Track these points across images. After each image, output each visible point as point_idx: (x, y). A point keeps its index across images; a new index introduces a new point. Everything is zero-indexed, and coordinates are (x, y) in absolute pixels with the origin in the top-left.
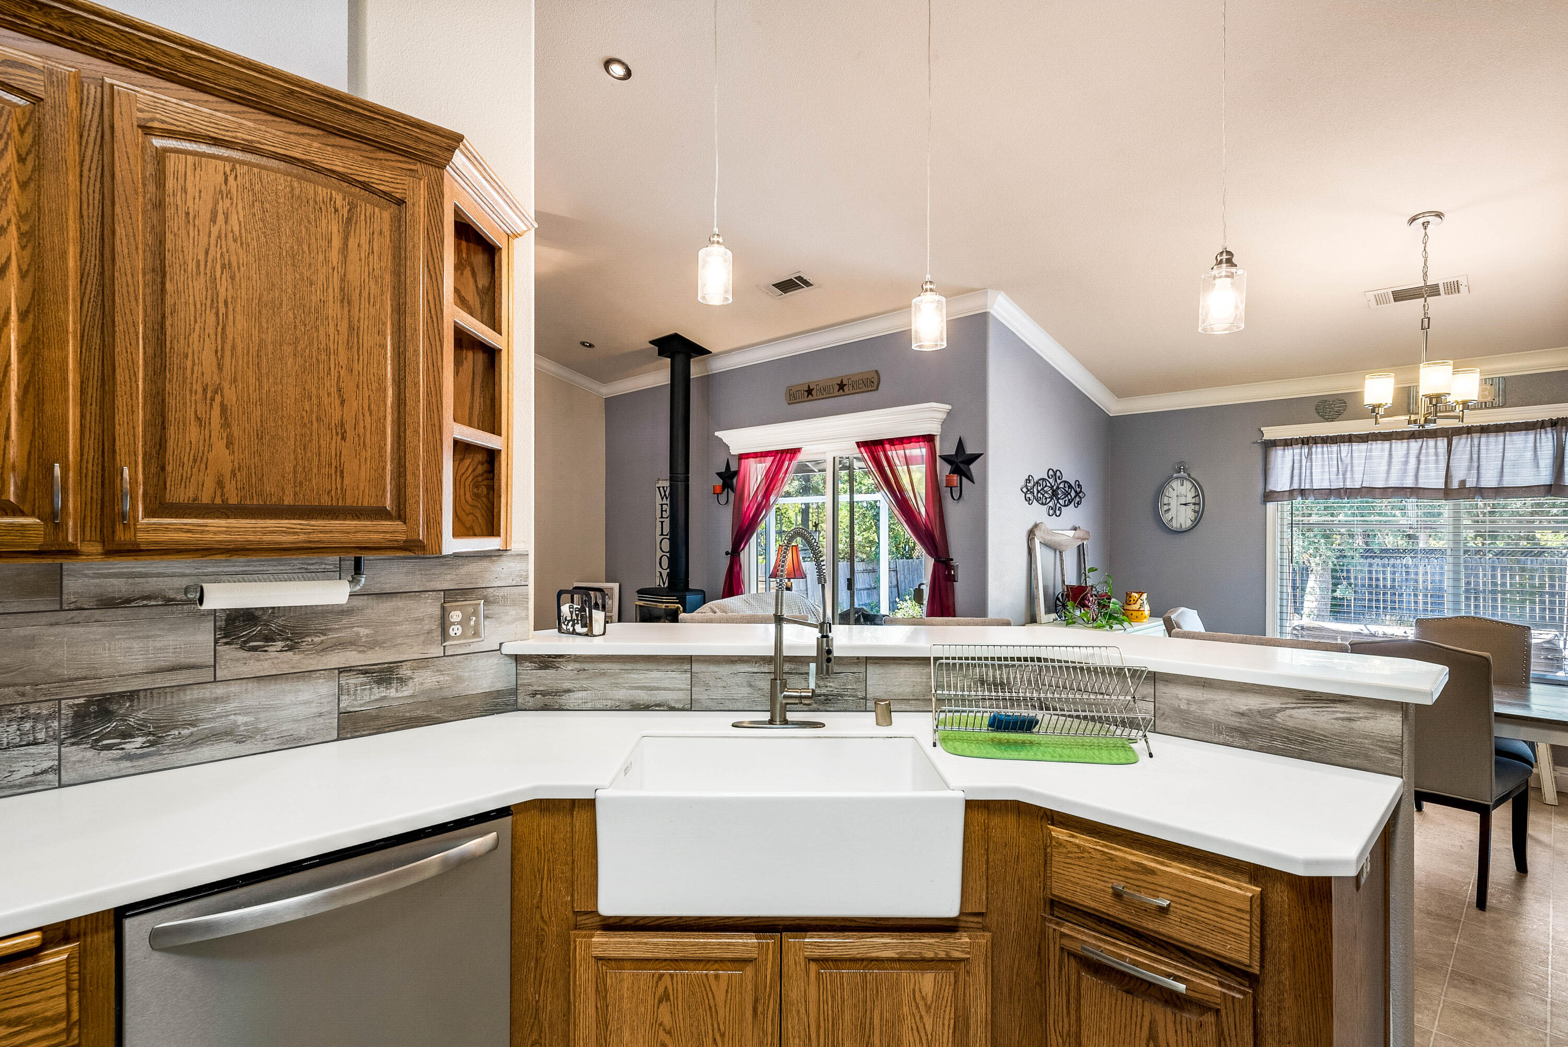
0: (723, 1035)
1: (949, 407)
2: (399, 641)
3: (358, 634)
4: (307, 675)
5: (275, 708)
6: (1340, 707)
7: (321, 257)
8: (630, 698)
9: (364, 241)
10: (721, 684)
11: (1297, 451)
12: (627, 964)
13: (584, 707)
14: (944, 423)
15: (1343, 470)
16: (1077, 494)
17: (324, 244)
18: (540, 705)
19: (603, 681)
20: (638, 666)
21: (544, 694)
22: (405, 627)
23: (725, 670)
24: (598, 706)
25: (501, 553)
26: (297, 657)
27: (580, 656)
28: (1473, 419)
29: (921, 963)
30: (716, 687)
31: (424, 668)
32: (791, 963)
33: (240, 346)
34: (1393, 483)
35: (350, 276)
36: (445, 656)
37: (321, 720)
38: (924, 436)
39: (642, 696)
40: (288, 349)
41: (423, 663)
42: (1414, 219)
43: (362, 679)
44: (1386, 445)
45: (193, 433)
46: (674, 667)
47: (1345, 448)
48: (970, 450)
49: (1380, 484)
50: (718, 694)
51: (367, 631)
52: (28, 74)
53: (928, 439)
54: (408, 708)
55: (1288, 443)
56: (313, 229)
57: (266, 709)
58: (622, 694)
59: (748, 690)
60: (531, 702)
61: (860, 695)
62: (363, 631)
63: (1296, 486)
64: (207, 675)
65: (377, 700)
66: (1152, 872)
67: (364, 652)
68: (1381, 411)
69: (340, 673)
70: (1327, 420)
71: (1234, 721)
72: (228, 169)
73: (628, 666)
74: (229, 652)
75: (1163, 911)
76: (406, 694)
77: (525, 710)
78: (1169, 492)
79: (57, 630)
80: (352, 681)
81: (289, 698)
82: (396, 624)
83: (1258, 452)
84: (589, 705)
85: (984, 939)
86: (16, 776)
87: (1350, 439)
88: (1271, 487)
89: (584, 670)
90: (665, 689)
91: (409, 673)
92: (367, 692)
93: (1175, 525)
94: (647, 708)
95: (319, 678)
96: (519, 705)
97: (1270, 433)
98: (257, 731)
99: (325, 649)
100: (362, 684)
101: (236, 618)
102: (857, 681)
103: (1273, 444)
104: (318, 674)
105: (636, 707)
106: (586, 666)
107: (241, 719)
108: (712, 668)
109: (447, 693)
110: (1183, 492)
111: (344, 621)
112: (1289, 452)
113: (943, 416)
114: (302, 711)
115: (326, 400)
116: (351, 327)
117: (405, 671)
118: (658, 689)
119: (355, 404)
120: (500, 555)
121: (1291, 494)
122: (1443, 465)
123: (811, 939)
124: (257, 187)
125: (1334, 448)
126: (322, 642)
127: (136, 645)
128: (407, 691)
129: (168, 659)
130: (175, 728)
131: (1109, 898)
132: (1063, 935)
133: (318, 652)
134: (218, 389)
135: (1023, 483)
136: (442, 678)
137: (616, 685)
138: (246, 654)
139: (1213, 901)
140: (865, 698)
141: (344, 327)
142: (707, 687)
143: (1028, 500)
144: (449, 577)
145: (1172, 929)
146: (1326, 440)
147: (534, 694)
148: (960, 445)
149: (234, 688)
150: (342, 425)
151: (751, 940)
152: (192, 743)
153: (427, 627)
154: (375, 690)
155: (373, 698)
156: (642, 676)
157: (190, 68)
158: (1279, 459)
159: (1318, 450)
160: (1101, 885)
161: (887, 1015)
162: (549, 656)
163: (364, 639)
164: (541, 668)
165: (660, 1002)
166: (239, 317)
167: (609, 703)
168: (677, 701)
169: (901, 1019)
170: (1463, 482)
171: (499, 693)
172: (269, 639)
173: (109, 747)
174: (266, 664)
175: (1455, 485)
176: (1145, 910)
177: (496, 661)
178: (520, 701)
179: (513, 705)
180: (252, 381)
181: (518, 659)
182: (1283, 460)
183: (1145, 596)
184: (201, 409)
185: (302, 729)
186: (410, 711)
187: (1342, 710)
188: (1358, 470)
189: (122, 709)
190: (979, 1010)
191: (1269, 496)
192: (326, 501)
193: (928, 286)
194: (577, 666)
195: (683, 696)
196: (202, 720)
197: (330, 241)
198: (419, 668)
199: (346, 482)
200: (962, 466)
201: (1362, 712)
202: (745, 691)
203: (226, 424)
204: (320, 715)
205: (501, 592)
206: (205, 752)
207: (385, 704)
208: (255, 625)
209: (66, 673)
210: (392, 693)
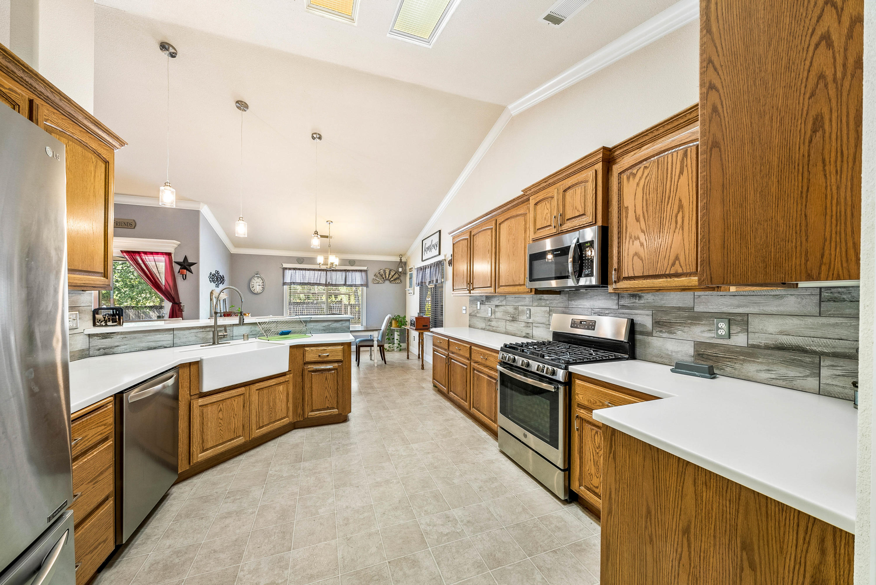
0: (236, 415)
1: (179, 243)
6: (341, 322)
8: (147, 346)
9: (99, 175)
10: (185, 337)
11: (292, 271)
12: (209, 405)
13: (125, 351)
14: (176, 249)
15: (304, 277)
16: (223, 280)
17: (90, 174)
18: (102, 353)
19: (136, 340)
20: (151, 334)
21: (104, 349)
23: (187, 332)
24: (133, 350)
27: (124, 332)
28: (337, 268)
29: (280, 384)
30: (183, 338)
32: (253, 392)
34: (315, 282)
38: (165, 253)
39: (153, 344)
42: (327, 222)
44: (313, 272)
46: (166, 333)
47: (304, 271)
48: (190, 261)
49: (312, 282)
50: (184, 340)
52: (15, 95)
53: (169, 254)
55: (290, 269)
58: (144, 345)
59: (195, 338)
60: (97, 353)
61: (231, 335)
63: (292, 281)
66: (326, 350)
68: (321, 264)
70: (300, 264)
71: (323, 328)
72: (67, 142)
73: (147, 334)
75: (328, 356)
77: (94, 356)
78: (253, 281)
83: (281, 270)
84: (128, 351)
85: (291, 375)
87: (305, 269)
88: (285, 281)
89: (126, 337)
90: (162, 341)
93: (255, 292)
94: (155, 348)
96: (90, 355)
97: (285, 265)
102: (230, 331)
103: (286, 269)
105: (150, 349)
106: (126, 336)
108: (182, 332)
110: (258, 281)
112: (290, 271)
113: (176, 246)
118: (160, 341)
121: (291, 283)
122: (325, 278)
123: (257, 385)
124: (74, 150)
125: (302, 271)
131: (318, 357)
132: (308, 368)
135: (209, 275)
137: (141, 342)
139: (336, 351)
140: (233, 336)
142: (180, 338)
143: (210, 281)
145: (330, 358)
146: (299, 269)
147: (99, 349)
148: (186, 258)
151: (243, 389)
156: (153, 337)
158: (287, 273)
159: (297, 271)
160: (316, 356)
161: (273, 398)
162: (108, 333)
164: (103, 339)
165: (219, 412)
167: (138, 349)
168: (167, 344)
169: (276, 398)
170: (329, 282)
171: (83, 350)
175: (328, 283)
176: (325, 357)
177: (81, 337)
178: (91, 353)
179: (88, 355)
181: (90, 336)
182: (288, 273)
183: (250, 314)
187: (341, 323)
188: (307, 278)
190: (291, 391)
191: (284, 284)
193: (242, 219)
194: (122, 336)
195: (170, 342)
200: (187, 267)
201: (344, 322)
202: (194, 338)
205: (83, 309)
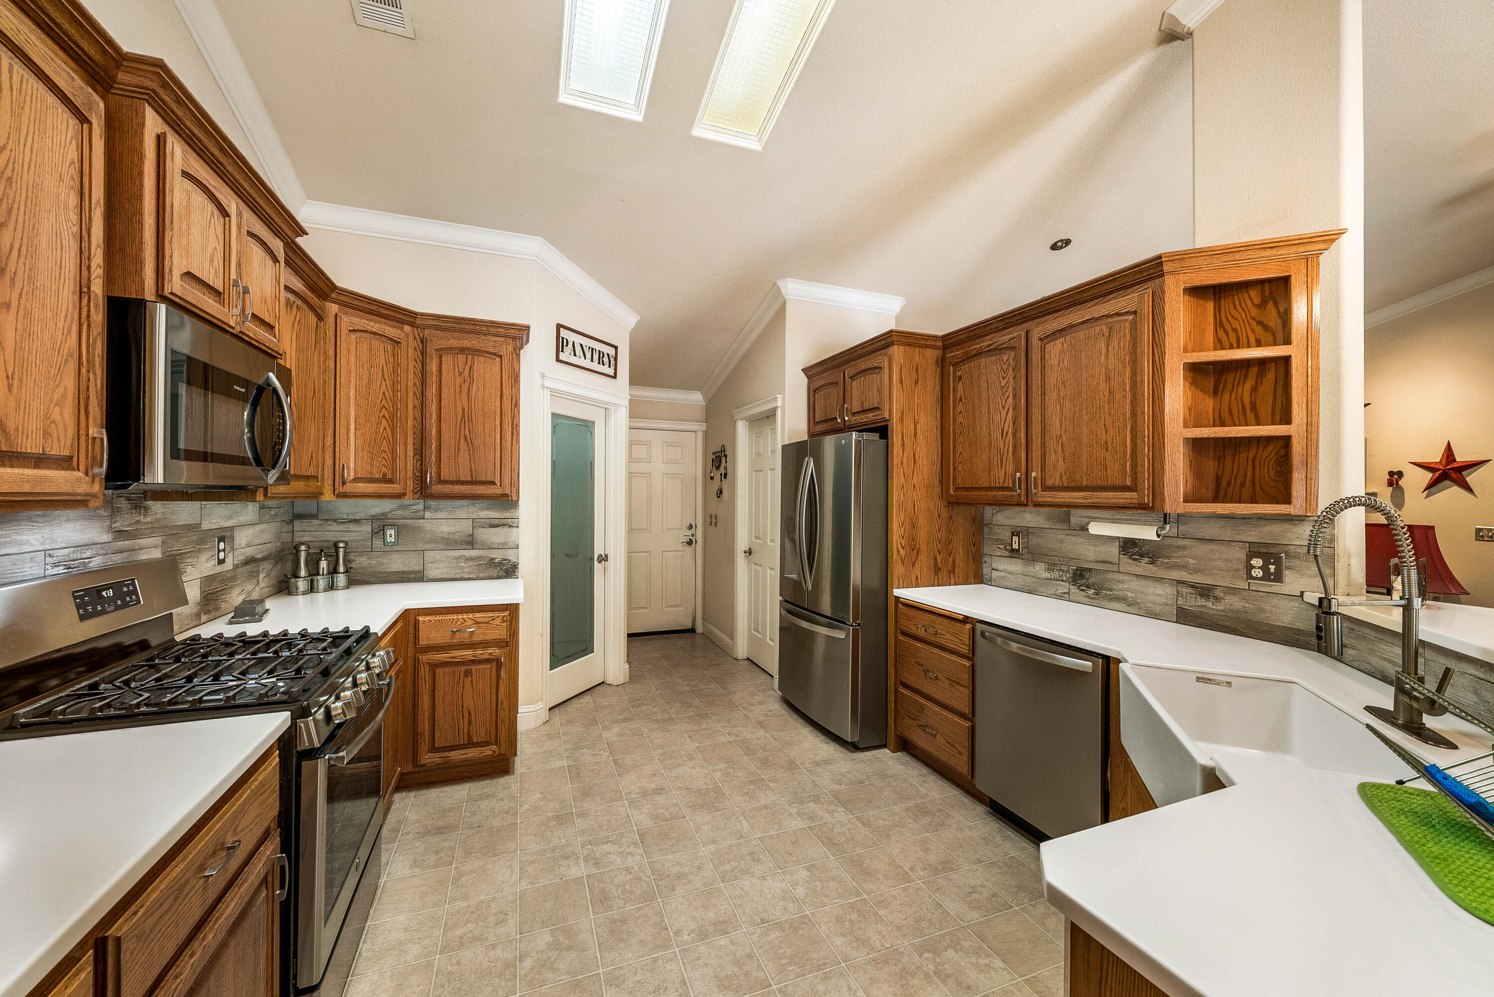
2: (1215, 572)
3: (1188, 562)
4: (1160, 580)
5: (1145, 594)
7: (1097, 361)
8: (1381, 668)
9: (1117, 344)
13: (1353, 664)
17: (1098, 355)
19: (1364, 644)
20: (1387, 638)
22: (1219, 563)
24: (1361, 667)
25: (1302, 518)
26: (1155, 568)
27: (1348, 616)
31: (1232, 594)
33: (1067, 415)
35: (1110, 366)
36: (1249, 589)
37: (1167, 608)
39: (1389, 669)
40: (1084, 412)
41: (1232, 591)
43: (1190, 590)
45: (1053, 458)
51: (1193, 561)
54: (1221, 618)
56: (1094, 350)
57: (1141, 592)
58: (1376, 662)
59: (1475, 698)
62: (1191, 561)
64: (1115, 568)
65: (1199, 606)
67: (1191, 574)
69: (1178, 583)
73: (1380, 636)
74: (1125, 559)
76: (1219, 608)
79: (1069, 537)
80: (1185, 590)
81: (1151, 590)
82: (1212, 560)
84: (1356, 664)
86: (1058, 592)
89: (1353, 630)
91: (1222, 595)
92: (1193, 599)
95: (1165, 583)
98: (1136, 603)
99: (1170, 567)
100: (1190, 594)
101: (1128, 542)
104: (1165, 581)
105: (1385, 679)
106: (1354, 626)
107: (1130, 594)
108: (1441, 659)
109: (1250, 617)
111: (1180, 553)
114: (1158, 599)
115: (1099, 433)
116: (1110, 392)
117: (1219, 593)
119: (1112, 432)
120: (1302, 520)
126: (1168, 563)
127: (1092, 548)
128: (1220, 607)
129: (1102, 557)
130: (1104, 590)
133: (1165, 568)
134: (1061, 437)
136: (1247, 605)
137: (1372, 651)
138: (1132, 562)
141: (1107, 394)
142: (1437, 679)
144: (1253, 533)
149: (1127, 578)
150: (1106, 443)
152: (1111, 599)
153: (1235, 566)
154: (1198, 599)
155: (1197, 604)
156: (1389, 649)
157: (1052, 306)
163: (1192, 566)
166: (1067, 403)
167: (1368, 667)
171: (1299, 631)
172: (1142, 556)
173: (1083, 590)
174: (1140, 569)
177: (1297, 605)
180: (1071, 430)
184: (1055, 445)
185: (1158, 609)
186: (1222, 620)
189: (1087, 575)
192: (1099, 482)
194: (1350, 625)
196: (1114, 589)
197: (1101, 353)
198: (1229, 593)
199: (1108, 472)
202: (1472, 697)
203: (1063, 451)
204: (1167, 605)
205: (1302, 550)
206: (1115, 605)
207: (1205, 610)
208: (1136, 547)
209: (1071, 555)
210: (1210, 604)
